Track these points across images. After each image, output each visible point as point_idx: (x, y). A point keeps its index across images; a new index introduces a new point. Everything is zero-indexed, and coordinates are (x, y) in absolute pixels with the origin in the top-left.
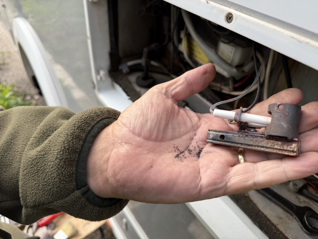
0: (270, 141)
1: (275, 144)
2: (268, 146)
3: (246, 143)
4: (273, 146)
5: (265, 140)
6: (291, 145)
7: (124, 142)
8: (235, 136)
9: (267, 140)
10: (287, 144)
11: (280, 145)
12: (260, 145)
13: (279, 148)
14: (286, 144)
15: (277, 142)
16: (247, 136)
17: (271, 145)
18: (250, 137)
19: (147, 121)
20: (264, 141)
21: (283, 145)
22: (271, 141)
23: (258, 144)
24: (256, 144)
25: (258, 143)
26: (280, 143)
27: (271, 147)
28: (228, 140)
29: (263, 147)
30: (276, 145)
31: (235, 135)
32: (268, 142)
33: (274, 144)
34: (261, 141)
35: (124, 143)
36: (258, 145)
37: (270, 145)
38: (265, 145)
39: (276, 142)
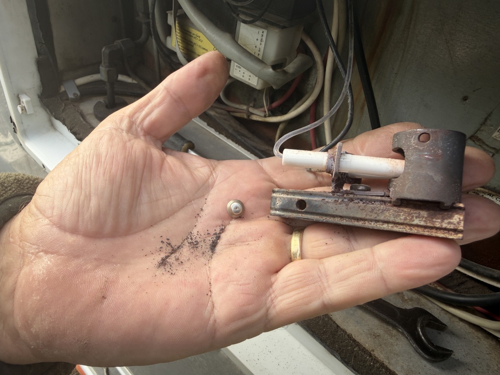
0: (402, 210)
1: (415, 215)
2: (398, 220)
3: (352, 215)
4: (411, 219)
5: (392, 208)
6: (451, 217)
7: (42, 251)
8: (327, 202)
9: (395, 208)
10: (441, 216)
11: (426, 218)
12: (382, 218)
13: (422, 223)
14: (438, 216)
15: (418, 211)
16: (351, 200)
17: (405, 219)
18: (359, 202)
19: (88, 198)
20: (389, 210)
21: (432, 218)
22: (406, 210)
23: (376, 217)
24: (372, 218)
25: (376, 215)
26: (424, 213)
27: (405, 222)
28: (314, 211)
29: (388, 222)
30: (416, 217)
31: (327, 200)
32: (398, 212)
33: (413, 217)
34: (383, 211)
35: (42, 253)
36: (377, 219)
37: (402, 218)
38: (392, 219)
39: (415, 212)
